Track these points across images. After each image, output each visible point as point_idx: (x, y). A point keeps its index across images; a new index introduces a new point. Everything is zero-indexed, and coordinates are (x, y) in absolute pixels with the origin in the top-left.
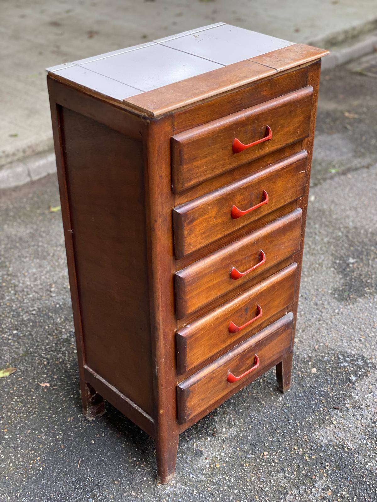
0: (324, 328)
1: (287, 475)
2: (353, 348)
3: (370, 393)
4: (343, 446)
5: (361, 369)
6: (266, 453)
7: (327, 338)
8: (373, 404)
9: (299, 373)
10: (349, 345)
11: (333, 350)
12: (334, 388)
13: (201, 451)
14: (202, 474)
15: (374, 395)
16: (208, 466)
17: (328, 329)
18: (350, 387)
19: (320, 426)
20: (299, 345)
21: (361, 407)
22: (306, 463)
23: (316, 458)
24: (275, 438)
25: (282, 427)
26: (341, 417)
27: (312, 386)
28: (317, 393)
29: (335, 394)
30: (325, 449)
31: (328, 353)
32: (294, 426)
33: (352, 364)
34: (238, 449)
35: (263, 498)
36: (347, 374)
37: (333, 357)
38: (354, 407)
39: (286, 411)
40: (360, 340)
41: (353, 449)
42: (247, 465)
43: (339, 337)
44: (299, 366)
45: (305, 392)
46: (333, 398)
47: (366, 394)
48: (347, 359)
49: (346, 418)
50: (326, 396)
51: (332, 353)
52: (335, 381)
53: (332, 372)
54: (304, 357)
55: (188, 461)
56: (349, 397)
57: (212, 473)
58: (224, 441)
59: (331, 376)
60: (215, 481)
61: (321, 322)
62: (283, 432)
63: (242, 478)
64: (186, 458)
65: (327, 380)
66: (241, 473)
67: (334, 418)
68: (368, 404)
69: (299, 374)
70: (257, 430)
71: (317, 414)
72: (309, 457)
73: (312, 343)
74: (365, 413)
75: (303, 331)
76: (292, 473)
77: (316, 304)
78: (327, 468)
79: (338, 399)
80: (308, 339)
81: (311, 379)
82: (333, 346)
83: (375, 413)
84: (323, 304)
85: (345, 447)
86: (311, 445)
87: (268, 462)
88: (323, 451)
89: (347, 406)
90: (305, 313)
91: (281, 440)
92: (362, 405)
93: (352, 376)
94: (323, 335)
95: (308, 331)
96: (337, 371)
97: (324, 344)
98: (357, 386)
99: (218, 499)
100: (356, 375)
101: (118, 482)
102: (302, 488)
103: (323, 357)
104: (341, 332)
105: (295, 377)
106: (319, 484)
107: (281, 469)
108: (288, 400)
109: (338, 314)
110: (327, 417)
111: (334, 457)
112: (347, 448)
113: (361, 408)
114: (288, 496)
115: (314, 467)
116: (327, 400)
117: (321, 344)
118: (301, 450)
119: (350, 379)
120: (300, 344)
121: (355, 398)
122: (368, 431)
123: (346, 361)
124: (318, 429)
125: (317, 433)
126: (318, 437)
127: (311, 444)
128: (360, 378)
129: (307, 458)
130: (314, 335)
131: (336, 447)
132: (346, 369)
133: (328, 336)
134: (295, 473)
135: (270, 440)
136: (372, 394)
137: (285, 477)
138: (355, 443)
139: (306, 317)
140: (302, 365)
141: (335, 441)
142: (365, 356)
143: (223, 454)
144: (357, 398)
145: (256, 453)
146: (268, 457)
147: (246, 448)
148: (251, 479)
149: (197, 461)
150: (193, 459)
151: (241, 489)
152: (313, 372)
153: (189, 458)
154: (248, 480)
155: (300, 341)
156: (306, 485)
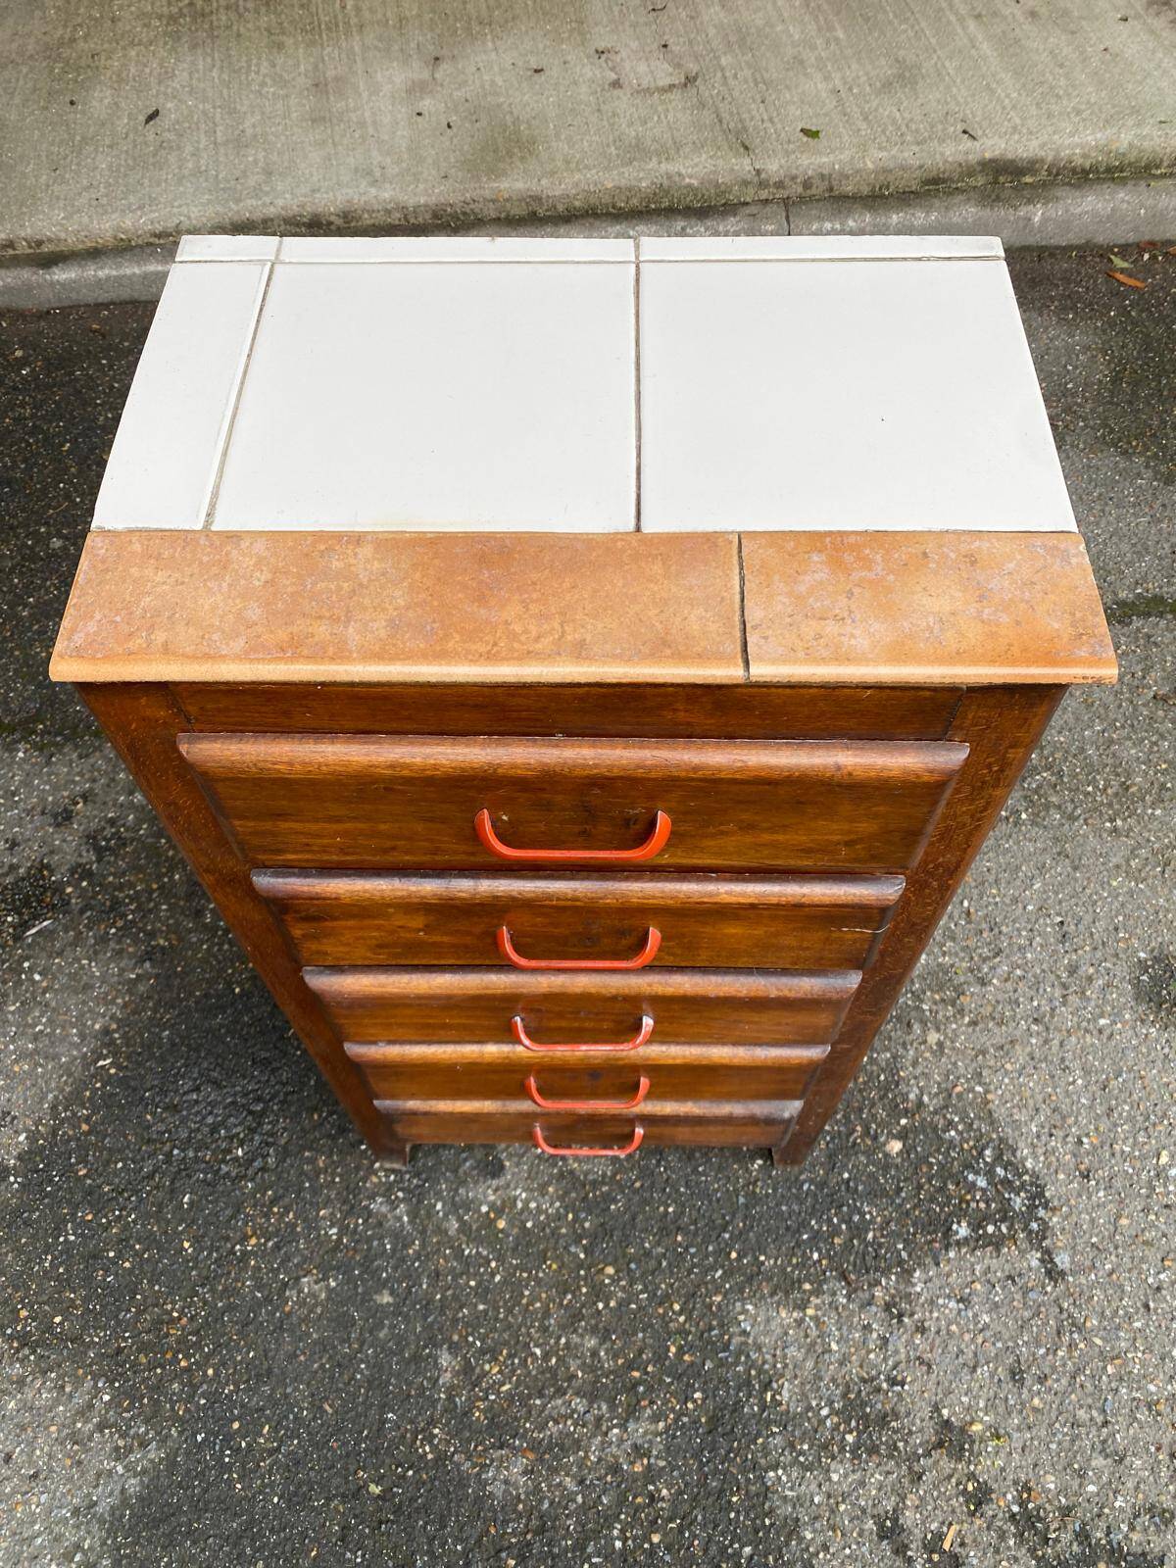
0: (1029, 1049)
1: (602, 1354)
2: (1040, 1151)
3: (961, 1300)
4: (771, 1381)
5: (1002, 1220)
6: (610, 1270)
7: (1006, 1080)
8: (938, 1332)
9: (859, 1128)
10: (1038, 1137)
11: (992, 1123)
12: (892, 1224)
13: (502, 1167)
14: (460, 1219)
15: (963, 1313)
16: (484, 1209)
17: (1033, 1059)
18: (931, 1250)
19: (772, 1295)
20: (927, 1055)
21: (906, 1320)
22: (660, 1357)
23: (692, 1364)
24: (660, 1250)
25: (696, 1234)
26: (837, 1309)
27: (851, 1184)
28: (845, 1209)
29: (883, 1240)
30: (727, 1358)
31: (971, 1125)
32: (721, 1251)
33: (997, 1190)
34: (570, 1216)
35: (513, 1364)
36: (961, 1209)
37: (971, 1143)
38: (888, 1307)
39: (742, 1200)
40: (1080, 1142)
41: (784, 1407)
42: (554, 1266)
43: (1040, 1098)
44: (873, 1111)
45: (822, 1185)
46: (867, 1246)
47: (949, 1297)
48: (1000, 1171)
49: (843, 1320)
50: (858, 1231)
51: (979, 1130)
52: (914, 1207)
53: (929, 1181)
54: (907, 1094)
55: (461, 1171)
56: (904, 1271)
57: (479, 1230)
58: (561, 1176)
59: (920, 1187)
60: (467, 1252)
61: (1035, 1028)
62: (686, 1249)
63: (516, 1288)
64: (465, 1160)
65: (899, 1190)
66: (525, 1275)
67: (819, 1301)
68: (926, 1324)
69: (854, 1131)
70: (646, 1202)
71: (794, 1261)
72: (680, 1348)
73: (962, 1071)
74: (899, 1343)
75: (974, 1023)
76: (616, 1357)
77: (1073, 970)
78: (690, 1406)
79: (875, 1258)
80: (963, 1053)
81: (867, 1165)
82: (1000, 1113)
83: (919, 1358)
84: (1090, 979)
85: (772, 1389)
86: (710, 1324)
87: (599, 1292)
88: (721, 1359)
89: (878, 1293)
90: (1021, 978)
91: (664, 1264)
92: (912, 1315)
93: (964, 1224)
94: (1008, 1066)
95: (982, 1031)
96: (945, 1184)
97: (987, 1092)
98: (949, 1260)
99: (438, 1297)
100: (977, 1225)
101: (320, 1116)
102: (599, 1408)
103: (950, 1124)
104: (1054, 1088)
105: (839, 1132)
106: (639, 1429)
107: (605, 1327)
108: (770, 1177)
109: (1100, 1032)
110: (807, 1286)
111: (728, 1393)
112: (773, 1396)
113: (900, 1321)
114: (560, 1402)
115: (668, 1380)
116: (851, 1241)
117: (979, 1089)
118: (682, 1319)
119: (950, 1229)
120: (933, 1052)
121: (914, 1285)
122: (860, 1391)
123: (990, 1174)
124: (763, 1297)
125: (750, 1307)
126: (742, 1317)
127: (715, 1323)
128: (977, 1241)
129: (673, 1349)
130: (984, 1052)
131: (753, 1372)
132: (969, 1197)
133: (1016, 1075)
134: (620, 1362)
135: (647, 1245)
136: (961, 1306)
137: (594, 1353)
138: (803, 1394)
139: (1015, 991)
140: (882, 1113)
141: (768, 1357)
142: (1047, 1194)
143: (533, 1205)
144: (918, 1289)
145: (592, 1252)
146: (607, 1281)
147: (587, 1225)
148: (531, 1303)
149: (476, 1183)
150: (475, 1172)
151: (496, 1309)
152: (888, 1148)
153: (468, 1164)
154: (524, 1301)
155: (940, 1044)
156: (612, 1407)
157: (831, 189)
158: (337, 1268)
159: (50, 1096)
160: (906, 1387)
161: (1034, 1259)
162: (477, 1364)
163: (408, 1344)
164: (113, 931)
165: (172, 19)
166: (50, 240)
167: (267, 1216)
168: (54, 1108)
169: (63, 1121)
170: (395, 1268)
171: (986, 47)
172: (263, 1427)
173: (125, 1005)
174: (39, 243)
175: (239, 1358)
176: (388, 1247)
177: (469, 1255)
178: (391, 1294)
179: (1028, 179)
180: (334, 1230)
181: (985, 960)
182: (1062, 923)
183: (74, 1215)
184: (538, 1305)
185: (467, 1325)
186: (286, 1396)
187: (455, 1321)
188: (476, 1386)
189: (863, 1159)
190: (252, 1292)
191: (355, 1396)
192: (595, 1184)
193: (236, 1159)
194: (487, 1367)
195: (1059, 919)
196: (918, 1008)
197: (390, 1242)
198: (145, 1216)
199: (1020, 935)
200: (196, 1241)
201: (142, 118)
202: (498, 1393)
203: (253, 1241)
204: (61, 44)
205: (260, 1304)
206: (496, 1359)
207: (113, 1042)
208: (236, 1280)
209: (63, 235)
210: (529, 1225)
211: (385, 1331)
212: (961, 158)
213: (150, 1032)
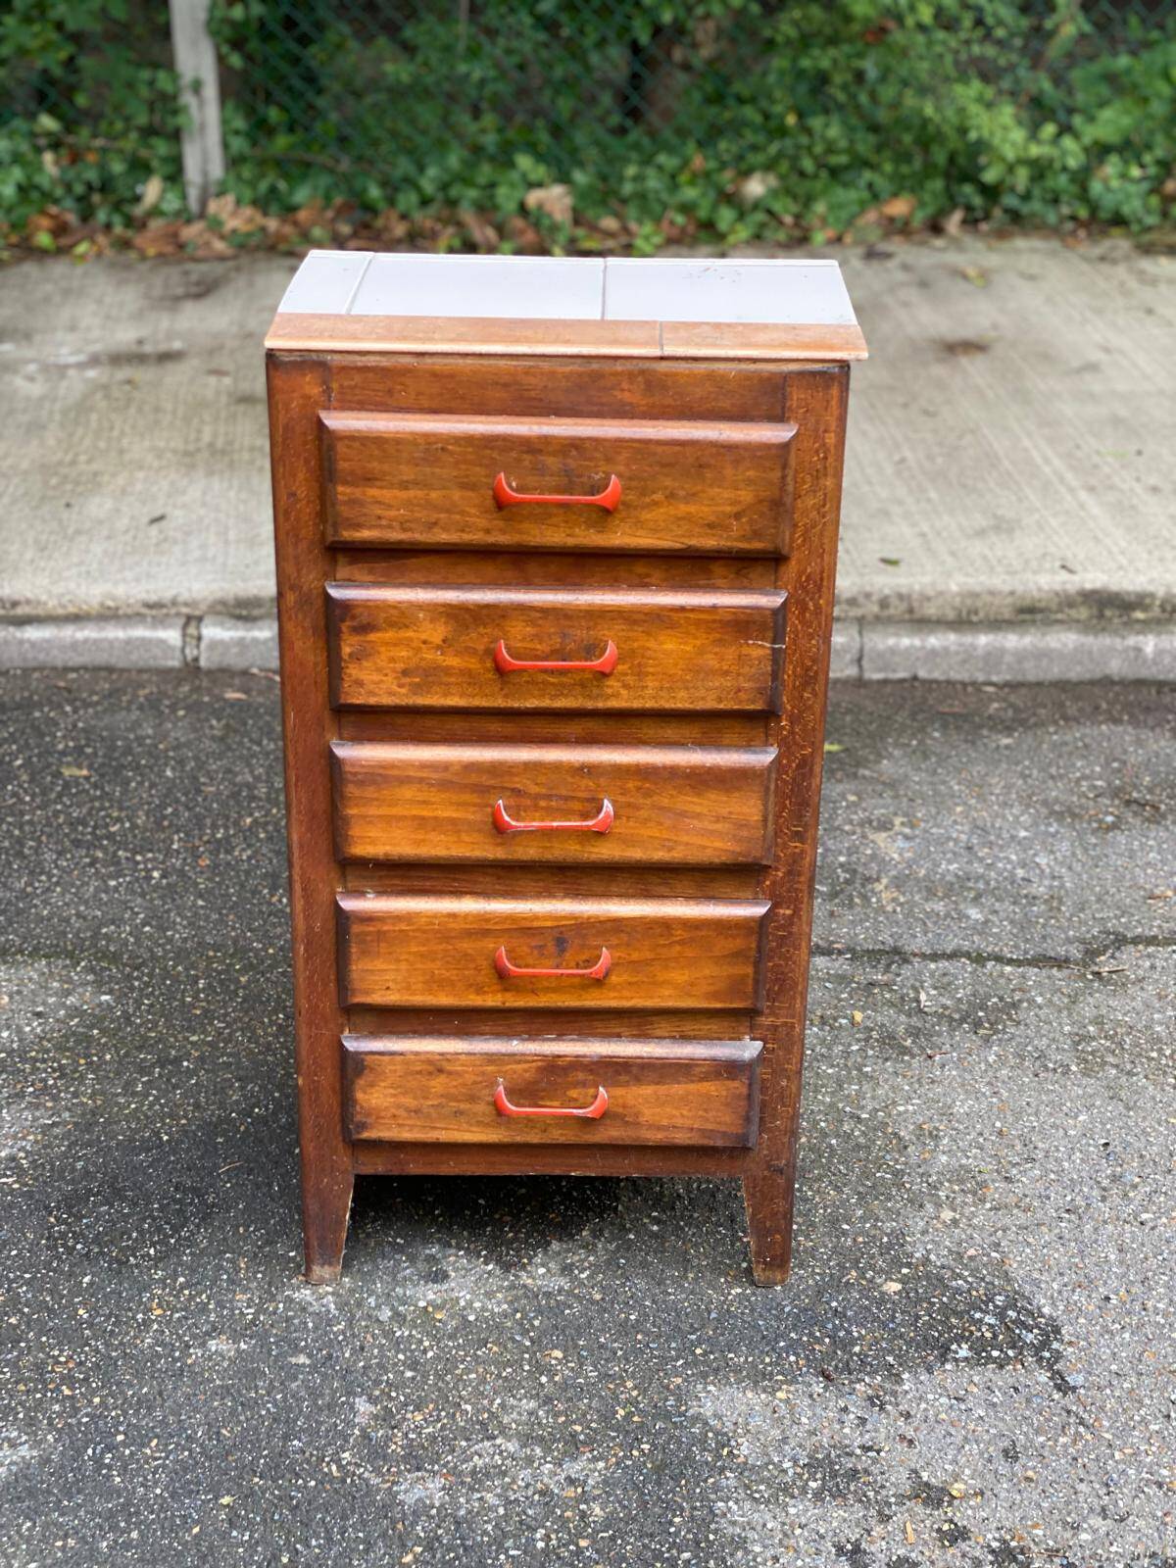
0: (1056, 1231)
2: (1061, 1303)
3: (954, 1398)
4: (729, 1441)
5: (1010, 1348)
6: (558, 1354)
7: (1028, 1251)
8: (925, 1419)
9: (853, 1273)
10: (1059, 1292)
11: (1006, 1280)
12: (883, 1342)
14: (393, 1310)
15: (955, 1407)
16: (422, 1304)
17: (1060, 1237)
18: (924, 1362)
19: (739, 1382)
20: (939, 1227)
21: (889, 1408)
22: (607, 1418)
23: (642, 1424)
25: (658, 1335)
26: (811, 1395)
27: (840, 1310)
28: (830, 1327)
29: (870, 1353)
30: (681, 1422)
31: (983, 1278)
33: (1007, 1327)
34: (518, 1315)
35: (439, 1415)
36: (962, 1337)
37: (981, 1291)
38: (870, 1397)
39: (714, 1315)
40: (1107, 1299)
41: (741, 1460)
42: (496, 1349)
43: (1065, 1265)
44: (872, 1262)
45: (807, 1310)
46: (851, 1356)
47: (940, 1395)
48: (1011, 1313)
49: (817, 1404)
50: (843, 1344)
51: (992, 1282)
53: (930, 1314)
55: (399, 1276)
56: (892, 1374)
57: (412, 1320)
59: (918, 1318)
61: (1066, 1216)
62: (646, 1345)
63: (451, 1362)
65: (894, 1318)
66: (462, 1353)
67: (791, 1389)
68: (912, 1413)
69: (848, 1274)
70: (605, 1310)
71: (768, 1360)
73: (976, 1241)
74: (879, 1422)
75: (996, 1209)
77: (1116, 1178)
78: (636, 1453)
79: (860, 1364)
80: (981, 1228)
81: (859, 1299)
82: (1018, 1273)
83: (900, 1436)
84: (1134, 1186)
85: (730, 1447)
86: (666, 1399)
88: (675, 1422)
89: (860, 1386)
90: (1055, 1180)
92: (896, 1405)
93: (966, 1347)
94: (1032, 1240)
95: (1004, 1215)
96: (948, 1319)
97: (1004, 1258)
98: (943, 1370)
99: (362, 1363)
100: (980, 1349)
101: (246, 1231)
103: (957, 1277)
106: (574, 1468)
108: (748, 1301)
109: (1142, 1223)
110: (780, 1378)
111: (680, 1448)
112: (730, 1451)
113: (882, 1408)
115: (613, 1434)
116: (834, 1351)
117: (995, 1255)
119: (948, 1349)
120: (946, 1226)
121: (902, 1385)
122: (829, 1454)
123: (1000, 1314)
124: (728, 1383)
127: (671, 1397)
128: (979, 1360)
129: (621, 1413)
130: (1005, 1230)
131: (710, 1434)
132: (973, 1328)
133: (1039, 1247)
135: (602, 1340)
136: (954, 1401)
137: (531, 1413)
138: (764, 1453)
139: (1047, 1189)
140: (881, 1264)
141: (728, 1424)
142: (1064, 1332)
143: (477, 1305)
144: (906, 1387)
145: (540, 1342)
146: (553, 1362)
147: (536, 1323)
148: (465, 1374)
149: (415, 1285)
150: (415, 1278)
151: (426, 1376)
152: (885, 1288)
153: (407, 1271)
154: (458, 1372)
155: (955, 1220)
156: (547, 1451)
157: (911, 611)
158: (251, 1337)
160: (882, 1454)
161: (1043, 1377)
162: (398, 1413)
163: (322, 1394)
164: (31, 1089)
165: (187, 454)
166: (28, 602)
167: (176, 1296)
170: (315, 1340)
171: (1096, 510)
172: (151, 1441)
173: (36, 1142)
174: (15, 604)
175: (130, 1393)
176: (310, 1325)
177: (402, 1336)
178: (309, 1358)
179: (1139, 615)
180: (251, 1310)
182: (1107, 1144)
184: (473, 1376)
185: (391, 1385)
186: (180, 1422)
187: (378, 1381)
188: (395, 1428)
189: (856, 1294)
190: (151, 1347)
191: (257, 1427)
192: (549, 1294)
193: (147, 1255)
194: (409, 1415)
195: (1104, 1141)
197: (313, 1322)
198: (36, 1289)
199: (1058, 1150)
200: (93, 1309)
201: (145, 520)
202: (418, 1435)
203: (157, 1312)
204: (60, 463)
205: (158, 1356)
206: (421, 1411)
207: (20, 1167)
208: (135, 1338)
209: (44, 598)
210: (471, 1318)
211: (297, 1383)
212: (1058, 587)
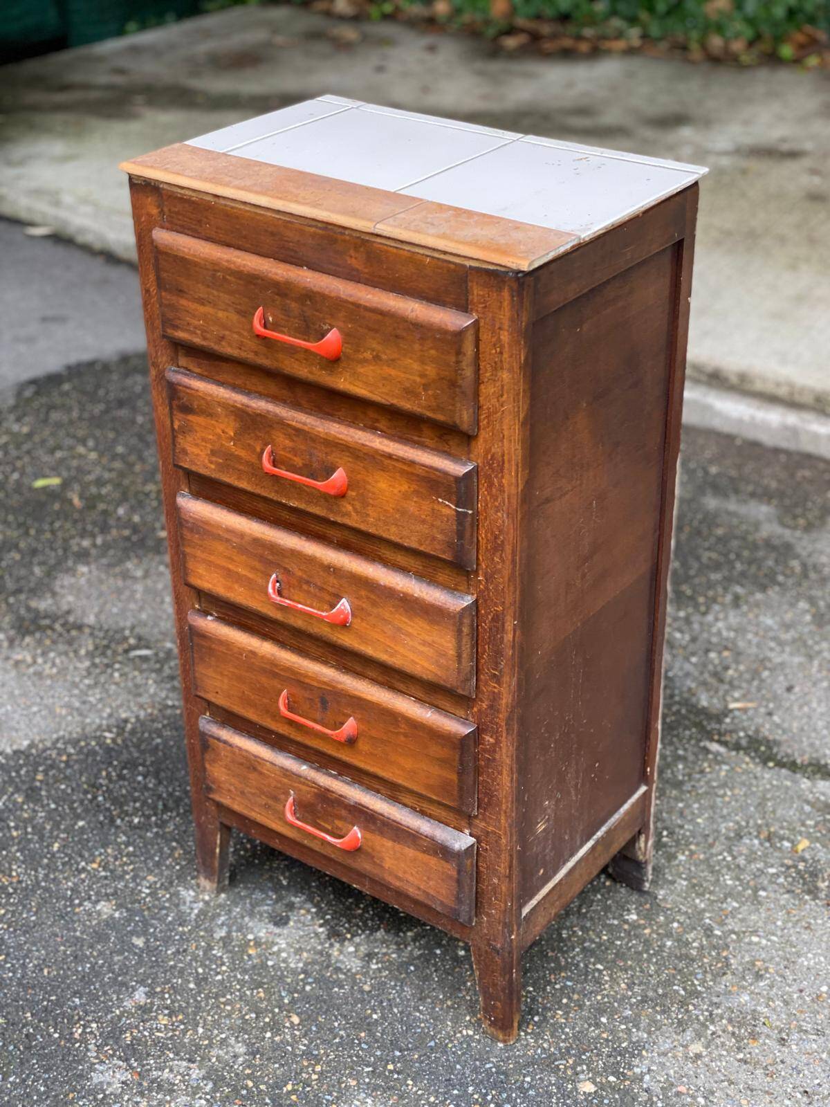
1: (240, 1060)
6: (296, 1020)
9: (571, 1061)
14: (229, 933)
16: (250, 937)
24: (342, 1032)
25: (377, 1040)
32: (385, 1059)
35: (178, 1026)
39: (432, 1043)
54: (635, 1066)
55: (258, 909)
57: (235, 945)
58: (320, 952)
60: (214, 952)
62: (361, 1043)
64: (267, 905)
66: (238, 987)
70: (362, 1001)
72: (295, 1090)
76: (247, 1067)
91: (337, 1041)
99: (172, 963)
102: (206, 1084)
107: (258, 1048)
114: (185, 1064)
115: (267, 1100)
118: (315, 1077)
125: (369, 1102)
126: (358, 1103)
127: (335, 1094)
129: (289, 1087)
134: (247, 1071)
135: (336, 1024)
137: (236, 1056)
143: (284, 955)
145: (295, 1004)
146: (287, 1025)
147: (308, 988)
148: (225, 1004)
149: (260, 921)
150: (265, 915)
151: (199, 993)
152: (580, 1085)
153: (266, 908)
154: (222, 1000)
155: (698, 1056)
156: (214, 1090)
158: (128, 910)
159: (61, 733)
162: (156, 1011)
163: (126, 974)
167: (116, 859)
168: (57, 740)
169: (55, 748)
170: (161, 931)
173: (151, 714)
175: (25, 916)
176: (170, 919)
177: (214, 955)
178: (145, 943)
180: (147, 891)
181: (801, 1030)
183: (12, 794)
184: (229, 1008)
185: (173, 987)
186: (30, 951)
187: (168, 981)
188: (143, 1021)
189: (553, 1080)
190: (67, 889)
191: (67, 977)
192: (338, 970)
193: (131, 822)
194: (160, 1017)
196: (704, 1025)
197: (173, 917)
198: (49, 818)
200: (63, 848)
202: (151, 1034)
203: (95, 866)
205: (64, 898)
206: (171, 1017)
207: (123, 729)
208: (65, 878)
210: (270, 963)
211: (120, 958)
213: (150, 734)
